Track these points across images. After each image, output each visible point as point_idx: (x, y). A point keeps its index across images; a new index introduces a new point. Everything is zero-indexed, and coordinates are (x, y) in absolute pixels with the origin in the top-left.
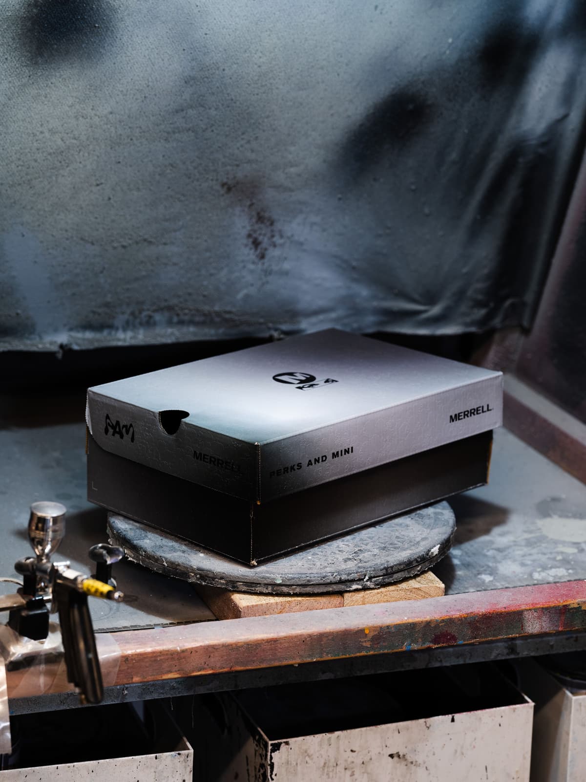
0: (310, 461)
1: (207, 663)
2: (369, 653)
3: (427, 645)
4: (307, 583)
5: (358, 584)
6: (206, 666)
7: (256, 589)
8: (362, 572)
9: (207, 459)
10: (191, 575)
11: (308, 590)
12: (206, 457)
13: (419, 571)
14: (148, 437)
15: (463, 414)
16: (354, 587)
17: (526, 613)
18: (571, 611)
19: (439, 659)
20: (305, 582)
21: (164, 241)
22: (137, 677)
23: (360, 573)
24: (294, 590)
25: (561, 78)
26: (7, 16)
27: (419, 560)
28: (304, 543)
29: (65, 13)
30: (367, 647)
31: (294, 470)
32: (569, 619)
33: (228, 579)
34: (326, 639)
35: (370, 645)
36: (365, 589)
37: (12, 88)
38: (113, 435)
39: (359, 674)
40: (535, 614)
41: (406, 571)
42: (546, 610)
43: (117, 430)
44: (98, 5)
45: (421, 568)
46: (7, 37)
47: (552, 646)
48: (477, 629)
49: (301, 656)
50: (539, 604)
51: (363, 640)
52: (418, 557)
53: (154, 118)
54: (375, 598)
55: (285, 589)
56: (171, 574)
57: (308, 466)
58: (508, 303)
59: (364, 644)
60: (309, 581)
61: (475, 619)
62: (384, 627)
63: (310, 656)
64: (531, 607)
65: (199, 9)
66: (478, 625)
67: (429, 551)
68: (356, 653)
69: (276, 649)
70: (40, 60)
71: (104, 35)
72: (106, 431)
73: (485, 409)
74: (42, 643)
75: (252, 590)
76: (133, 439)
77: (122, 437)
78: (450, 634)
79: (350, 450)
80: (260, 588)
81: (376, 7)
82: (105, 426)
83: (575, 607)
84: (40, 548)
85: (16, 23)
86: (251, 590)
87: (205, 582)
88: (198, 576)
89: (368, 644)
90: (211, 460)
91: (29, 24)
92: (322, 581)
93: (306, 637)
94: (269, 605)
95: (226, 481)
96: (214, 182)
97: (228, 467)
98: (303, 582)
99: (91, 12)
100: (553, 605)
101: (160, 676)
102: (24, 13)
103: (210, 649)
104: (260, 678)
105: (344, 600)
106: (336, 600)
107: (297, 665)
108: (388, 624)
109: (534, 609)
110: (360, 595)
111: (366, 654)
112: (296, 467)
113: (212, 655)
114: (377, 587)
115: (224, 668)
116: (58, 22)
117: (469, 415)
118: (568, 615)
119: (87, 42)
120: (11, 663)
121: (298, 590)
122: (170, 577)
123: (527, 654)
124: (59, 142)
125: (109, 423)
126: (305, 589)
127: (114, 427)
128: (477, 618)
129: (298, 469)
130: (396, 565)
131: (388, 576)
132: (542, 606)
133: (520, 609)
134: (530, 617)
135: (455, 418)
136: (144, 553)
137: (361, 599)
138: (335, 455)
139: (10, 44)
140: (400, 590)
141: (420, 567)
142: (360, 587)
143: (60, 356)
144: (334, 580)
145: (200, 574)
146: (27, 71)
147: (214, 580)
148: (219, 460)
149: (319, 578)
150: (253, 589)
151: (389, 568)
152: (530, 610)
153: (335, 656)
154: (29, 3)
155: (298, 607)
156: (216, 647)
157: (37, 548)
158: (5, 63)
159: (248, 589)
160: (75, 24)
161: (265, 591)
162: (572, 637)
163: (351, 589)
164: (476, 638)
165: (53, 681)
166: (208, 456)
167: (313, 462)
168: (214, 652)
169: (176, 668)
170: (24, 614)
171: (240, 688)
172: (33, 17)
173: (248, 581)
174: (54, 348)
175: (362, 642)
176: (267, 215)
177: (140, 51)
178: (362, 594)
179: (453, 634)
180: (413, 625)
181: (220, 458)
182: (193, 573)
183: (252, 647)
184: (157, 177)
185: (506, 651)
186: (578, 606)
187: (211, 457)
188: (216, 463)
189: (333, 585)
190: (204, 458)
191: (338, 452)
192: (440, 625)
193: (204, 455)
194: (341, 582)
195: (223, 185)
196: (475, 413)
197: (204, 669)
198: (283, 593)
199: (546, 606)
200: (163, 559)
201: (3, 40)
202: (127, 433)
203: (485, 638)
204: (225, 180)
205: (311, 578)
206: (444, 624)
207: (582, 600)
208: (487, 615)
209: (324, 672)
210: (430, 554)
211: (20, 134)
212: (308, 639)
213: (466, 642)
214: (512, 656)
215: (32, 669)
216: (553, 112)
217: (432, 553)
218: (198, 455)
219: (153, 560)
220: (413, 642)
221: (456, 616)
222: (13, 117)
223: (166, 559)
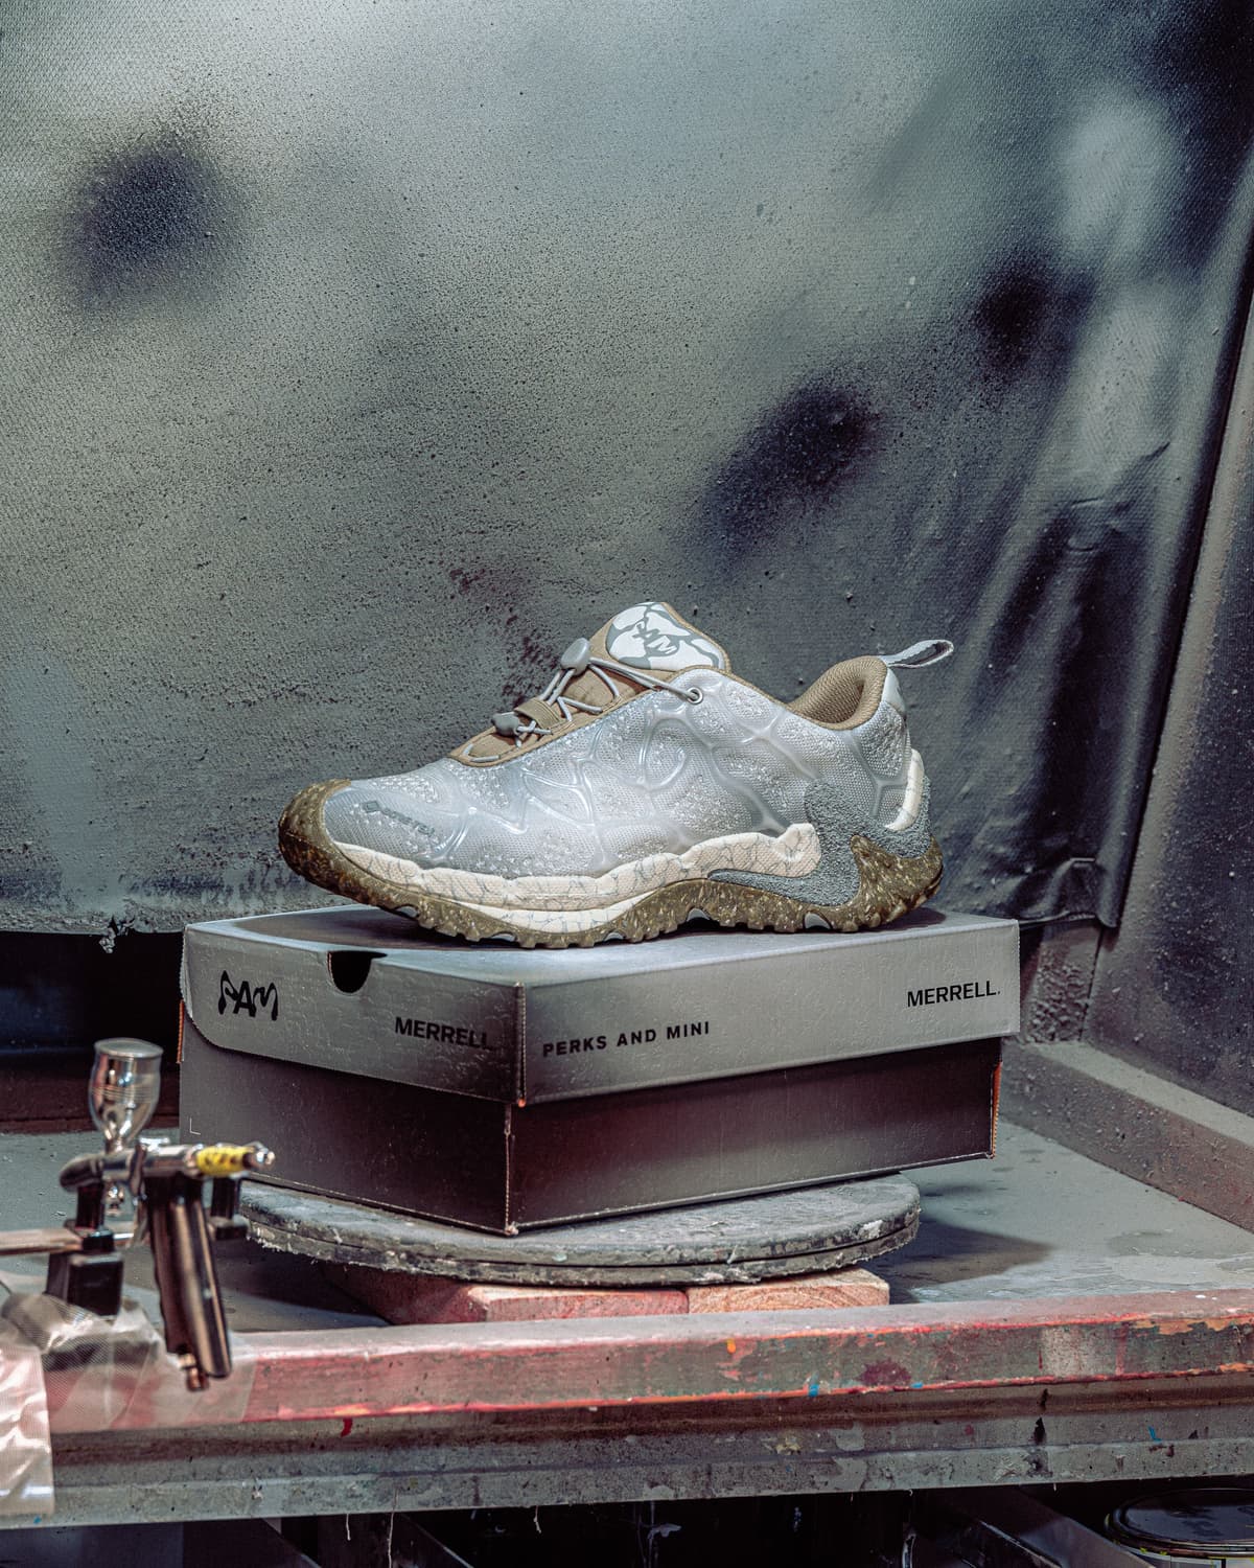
0: (623, 1036)
1: (420, 1389)
2: (736, 1394)
3: (852, 1385)
4: (616, 1263)
5: (716, 1271)
6: (418, 1396)
7: (517, 1274)
8: (723, 1246)
9: (422, 1029)
10: (388, 1255)
11: (619, 1276)
12: (420, 1026)
13: (839, 1262)
14: (305, 1005)
15: (935, 993)
16: (709, 1275)
17: (1047, 1332)
18: (1139, 1336)
19: (888, 1475)
20: (611, 1259)
21: (331, 694)
22: (287, 1407)
23: (721, 1249)
24: (590, 1275)
25: (1147, 367)
26: (38, 211)
27: (839, 1239)
28: (611, 1207)
29: (149, 207)
30: (734, 1382)
31: (592, 1048)
32: (1135, 1354)
33: (461, 1258)
34: (652, 1356)
35: (739, 1377)
36: (730, 1283)
37: (41, 357)
38: (236, 1011)
39: (724, 1494)
40: (1066, 1336)
41: (813, 1257)
42: (1088, 1330)
43: (244, 1000)
44: (214, 194)
45: (844, 1258)
46: (35, 254)
47: (1120, 1463)
48: (950, 1358)
49: (603, 1390)
50: (1073, 1316)
51: (723, 1365)
52: (837, 1233)
53: (316, 425)
54: (750, 1302)
55: (573, 1276)
56: (349, 1258)
57: (619, 1044)
58: (1066, 866)
59: (727, 1374)
60: (619, 1258)
61: (945, 1338)
62: (766, 1340)
63: (620, 1390)
64: (1058, 1322)
65: (410, 205)
66: (952, 1350)
67: (859, 1226)
68: (711, 1391)
69: (553, 1371)
70: (95, 300)
71: (223, 254)
72: (222, 1005)
73: (983, 990)
74: (111, 1322)
75: (509, 1278)
76: (274, 1015)
77: (253, 1013)
78: (895, 1366)
79: (703, 1026)
80: (525, 1273)
81: (760, 209)
82: (220, 995)
83: (1146, 1326)
84: (113, 1126)
85: (55, 227)
86: (505, 1276)
87: (416, 1266)
88: (403, 1256)
89: (734, 1376)
90: (429, 1031)
91: (79, 228)
92: (646, 1259)
93: (613, 1350)
94: (541, 1301)
95: (458, 1068)
96: (436, 568)
97: (462, 1040)
98: (608, 1260)
99: (199, 206)
100: (1102, 1320)
101: (330, 1409)
102: (71, 206)
103: (427, 1360)
104: (525, 1486)
105: (689, 1302)
106: (673, 1300)
107: (595, 1409)
108: (773, 1336)
109: (1064, 1326)
110: (720, 1295)
111: (730, 1394)
112: (594, 1043)
113: (430, 1374)
114: (754, 1280)
115: (453, 1402)
116: (134, 226)
117: (948, 997)
118: (1132, 1344)
119: (188, 267)
120: (52, 1353)
121: (598, 1277)
122: (348, 1266)
123: (1070, 1477)
124: (127, 471)
125: (227, 990)
126: (612, 1275)
127: (236, 996)
128: (949, 1337)
129: (599, 1047)
130: (792, 1241)
131: (777, 1261)
132: (1079, 1321)
133: (1036, 1324)
134: (1056, 1341)
135: (918, 998)
136: (295, 1225)
137: (723, 1303)
138: (672, 1033)
139: (41, 267)
140: (800, 1289)
141: (841, 1254)
142: (720, 1277)
143: (108, 945)
144: (668, 1260)
145: (408, 1252)
146: (70, 322)
147: (433, 1262)
148: (444, 1027)
149: (639, 1254)
150: (511, 1274)
151: (777, 1243)
152: (1056, 1326)
153: (669, 1395)
154: (82, 186)
155: (598, 1310)
156: (437, 1358)
157: (108, 1127)
158: (29, 305)
159: (501, 1276)
160: (168, 231)
161: (533, 1279)
162: (1161, 1447)
163: (702, 1279)
164: (947, 1379)
165: (128, 1403)
166: (423, 1023)
167: (629, 1038)
168: (433, 1368)
169: (363, 1395)
170: (77, 1260)
171: (484, 1506)
172: (87, 215)
173: (500, 1259)
174: (100, 928)
175: (723, 1369)
176: (543, 643)
177: (293, 287)
178: (724, 1292)
179: (903, 1366)
180: (824, 1341)
181: (448, 1024)
182: (392, 1250)
183: (507, 1364)
184: (321, 553)
185: (1025, 1467)
186: (1153, 1326)
187: (430, 1025)
188: (439, 1035)
189: (666, 1269)
190: (417, 1028)
191: (678, 1028)
192: (877, 1345)
193: (417, 1023)
194: (682, 1264)
195: (454, 574)
196: (962, 995)
197: (414, 1401)
198: (569, 1284)
199: (1088, 1320)
200: (335, 1230)
201: (28, 261)
202: (264, 1002)
203: (965, 1380)
204: (458, 565)
205: (623, 1251)
206: (883, 1343)
207: (1160, 1314)
208: (969, 1332)
209: (653, 1485)
210: (861, 1232)
211: (49, 453)
212: (616, 1355)
213: (929, 1386)
214: (1038, 1480)
215: (91, 1370)
216: (1136, 441)
217: (867, 1232)
218: (404, 1025)
219: (315, 1236)
220: (823, 1376)
221: (907, 1329)
222: (38, 418)
223: (340, 1230)
